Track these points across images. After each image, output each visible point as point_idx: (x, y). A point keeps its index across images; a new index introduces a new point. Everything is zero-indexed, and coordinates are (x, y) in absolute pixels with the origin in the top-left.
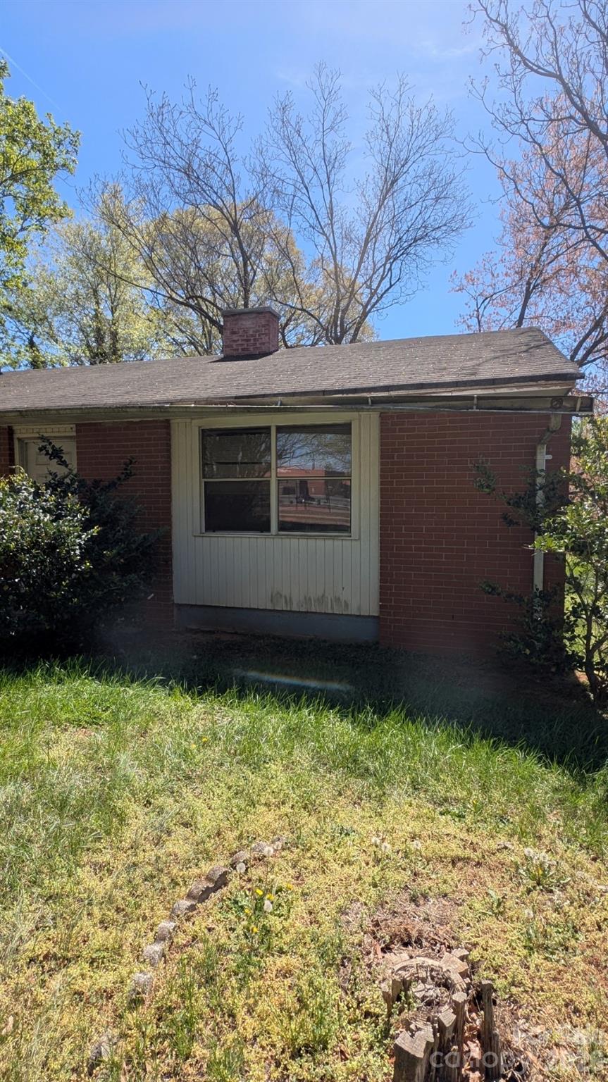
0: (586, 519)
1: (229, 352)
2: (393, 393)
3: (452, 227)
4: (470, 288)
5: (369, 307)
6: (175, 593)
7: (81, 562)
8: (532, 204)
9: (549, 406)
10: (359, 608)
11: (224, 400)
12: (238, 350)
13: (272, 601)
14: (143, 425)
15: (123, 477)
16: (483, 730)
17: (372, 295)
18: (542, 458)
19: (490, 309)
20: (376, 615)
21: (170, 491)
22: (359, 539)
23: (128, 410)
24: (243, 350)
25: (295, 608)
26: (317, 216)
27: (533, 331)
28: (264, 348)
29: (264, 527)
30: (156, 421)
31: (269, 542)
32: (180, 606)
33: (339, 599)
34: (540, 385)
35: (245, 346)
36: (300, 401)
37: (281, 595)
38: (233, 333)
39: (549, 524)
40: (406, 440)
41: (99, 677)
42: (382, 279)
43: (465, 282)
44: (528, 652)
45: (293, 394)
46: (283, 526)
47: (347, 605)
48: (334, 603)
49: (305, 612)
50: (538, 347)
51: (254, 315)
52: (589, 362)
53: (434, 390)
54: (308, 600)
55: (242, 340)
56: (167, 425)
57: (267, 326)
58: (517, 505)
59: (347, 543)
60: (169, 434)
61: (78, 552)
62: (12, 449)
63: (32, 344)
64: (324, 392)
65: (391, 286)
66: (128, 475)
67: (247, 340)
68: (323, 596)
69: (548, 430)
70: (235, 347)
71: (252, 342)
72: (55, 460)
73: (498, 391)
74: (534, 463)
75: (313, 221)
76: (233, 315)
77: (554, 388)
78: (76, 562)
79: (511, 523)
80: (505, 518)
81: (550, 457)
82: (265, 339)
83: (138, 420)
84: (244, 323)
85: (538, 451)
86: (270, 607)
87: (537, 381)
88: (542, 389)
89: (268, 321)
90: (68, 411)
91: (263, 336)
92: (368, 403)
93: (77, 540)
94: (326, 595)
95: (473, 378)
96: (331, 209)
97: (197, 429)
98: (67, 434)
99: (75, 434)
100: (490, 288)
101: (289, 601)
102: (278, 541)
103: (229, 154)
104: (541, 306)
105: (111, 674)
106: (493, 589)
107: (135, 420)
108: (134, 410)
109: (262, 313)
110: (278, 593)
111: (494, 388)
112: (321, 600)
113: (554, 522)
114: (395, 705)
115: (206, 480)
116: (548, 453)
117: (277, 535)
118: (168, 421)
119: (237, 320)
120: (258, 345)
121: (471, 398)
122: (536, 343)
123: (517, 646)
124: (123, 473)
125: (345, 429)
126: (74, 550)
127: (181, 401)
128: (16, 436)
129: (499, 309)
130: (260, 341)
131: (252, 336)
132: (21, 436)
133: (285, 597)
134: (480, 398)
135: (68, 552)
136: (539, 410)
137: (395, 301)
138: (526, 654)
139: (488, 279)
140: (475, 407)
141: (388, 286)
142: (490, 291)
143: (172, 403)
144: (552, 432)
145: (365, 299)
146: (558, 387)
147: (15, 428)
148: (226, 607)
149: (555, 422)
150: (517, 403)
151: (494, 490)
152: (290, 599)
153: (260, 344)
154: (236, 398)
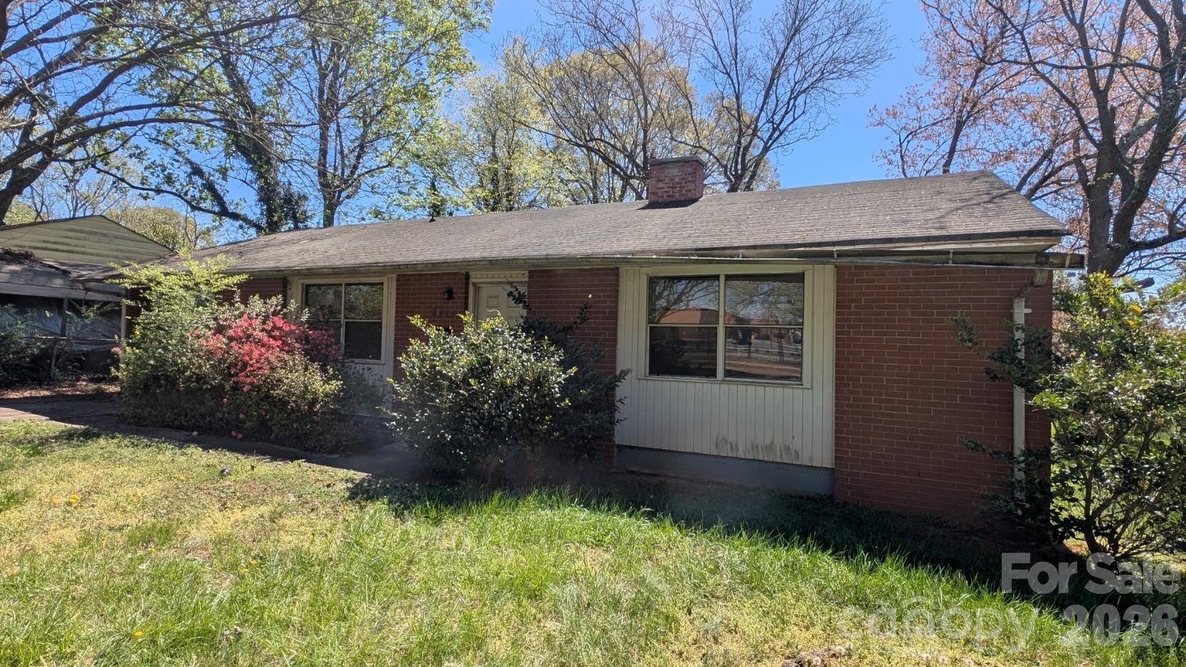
0: (1092, 377)
1: (654, 198)
2: (857, 247)
3: (866, 59)
4: (891, 120)
5: (770, 142)
6: (616, 435)
7: (562, 399)
8: (971, 42)
9: (1034, 261)
10: (811, 459)
11: (685, 252)
12: (663, 197)
13: (717, 446)
14: (593, 272)
15: (578, 321)
16: (989, 583)
17: (774, 130)
18: (1021, 312)
19: (914, 143)
20: (830, 467)
21: (616, 335)
22: (812, 388)
23: (592, 260)
24: (668, 196)
25: (741, 455)
26: (720, 56)
27: (987, 176)
28: (690, 195)
29: (711, 373)
30: (607, 269)
31: (716, 387)
32: (620, 447)
33: (789, 448)
34: (1022, 241)
35: (671, 193)
36: (762, 254)
37: (727, 441)
38: (659, 181)
39: (1046, 380)
40: (864, 290)
41: (587, 506)
42: (787, 112)
43: (884, 116)
44: (1020, 512)
45: (754, 247)
46: (728, 373)
47: (797, 454)
48: (783, 453)
49: (752, 460)
50: (1002, 196)
51: (681, 164)
52: (1037, 198)
53: (903, 244)
54: (755, 447)
55: (668, 187)
56: (615, 272)
57: (694, 174)
58: (1001, 359)
59: (798, 392)
60: (618, 281)
61: (557, 389)
62: (467, 293)
63: (433, 187)
64: (787, 246)
65: (795, 120)
66: (584, 319)
67: (673, 188)
68: (772, 443)
69: (1032, 284)
70: (660, 194)
71: (678, 189)
72: (521, 305)
73: (974, 246)
74: (1011, 316)
75: (716, 61)
76: (660, 164)
77: (1037, 243)
78: (557, 399)
79: (995, 378)
80: (988, 373)
81: (1029, 311)
82: (691, 186)
83: (588, 267)
84: (670, 171)
85: (1016, 305)
86: (714, 452)
87: (1018, 237)
88: (1023, 244)
89: (695, 169)
90: (535, 261)
91: (688, 184)
92: (833, 256)
93: (558, 378)
94: (775, 443)
95: (944, 233)
96: (736, 50)
97: (645, 277)
98: (521, 280)
99: (527, 279)
100: (916, 122)
101: (734, 447)
102: (725, 387)
103: (637, 6)
104: (974, 137)
105: (599, 503)
106: (976, 445)
107: (586, 267)
108: (598, 260)
109: (688, 162)
110: (723, 439)
111: (970, 243)
112: (770, 448)
113: (1052, 378)
114: (893, 550)
115: (653, 325)
116: (1026, 307)
117: (724, 380)
118: (617, 269)
119: (664, 168)
120: (684, 192)
121: (946, 252)
122: (999, 192)
123: (1007, 506)
124: (579, 318)
125: (800, 278)
126: (554, 388)
127: (643, 252)
128: (472, 280)
129: (923, 143)
130: (686, 188)
131: (678, 183)
132: (475, 281)
133: (731, 443)
134: (956, 253)
135: (550, 389)
136: (1024, 265)
137: (803, 137)
138: (1018, 515)
139: (913, 112)
140: (951, 262)
141: (792, 119)
142: (916, 124)
143: (633, 254)
144: (1037, 287)
145: (766, 136)
146: (1042, 243)
147: (471, 273)
148: (668, 451)
149: (1040, 278)
150: (998, 258)
151: (976, 344)
152: (736, 444)
153: (687, 191)
154: (697, 250)
